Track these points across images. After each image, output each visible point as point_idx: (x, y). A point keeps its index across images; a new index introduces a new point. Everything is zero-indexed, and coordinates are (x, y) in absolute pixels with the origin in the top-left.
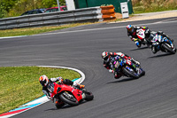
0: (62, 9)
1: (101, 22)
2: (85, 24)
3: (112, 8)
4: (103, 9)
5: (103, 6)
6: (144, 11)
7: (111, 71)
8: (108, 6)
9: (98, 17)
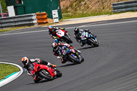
0: (5, 15)
1: (36, 26)
2: (23, 28)
3: (45, 14)
4: (38, 15)
5: (38, 13)
6: (71, 17)
7: (58, 57)
8: (42, 13)
9: (34, 22)
